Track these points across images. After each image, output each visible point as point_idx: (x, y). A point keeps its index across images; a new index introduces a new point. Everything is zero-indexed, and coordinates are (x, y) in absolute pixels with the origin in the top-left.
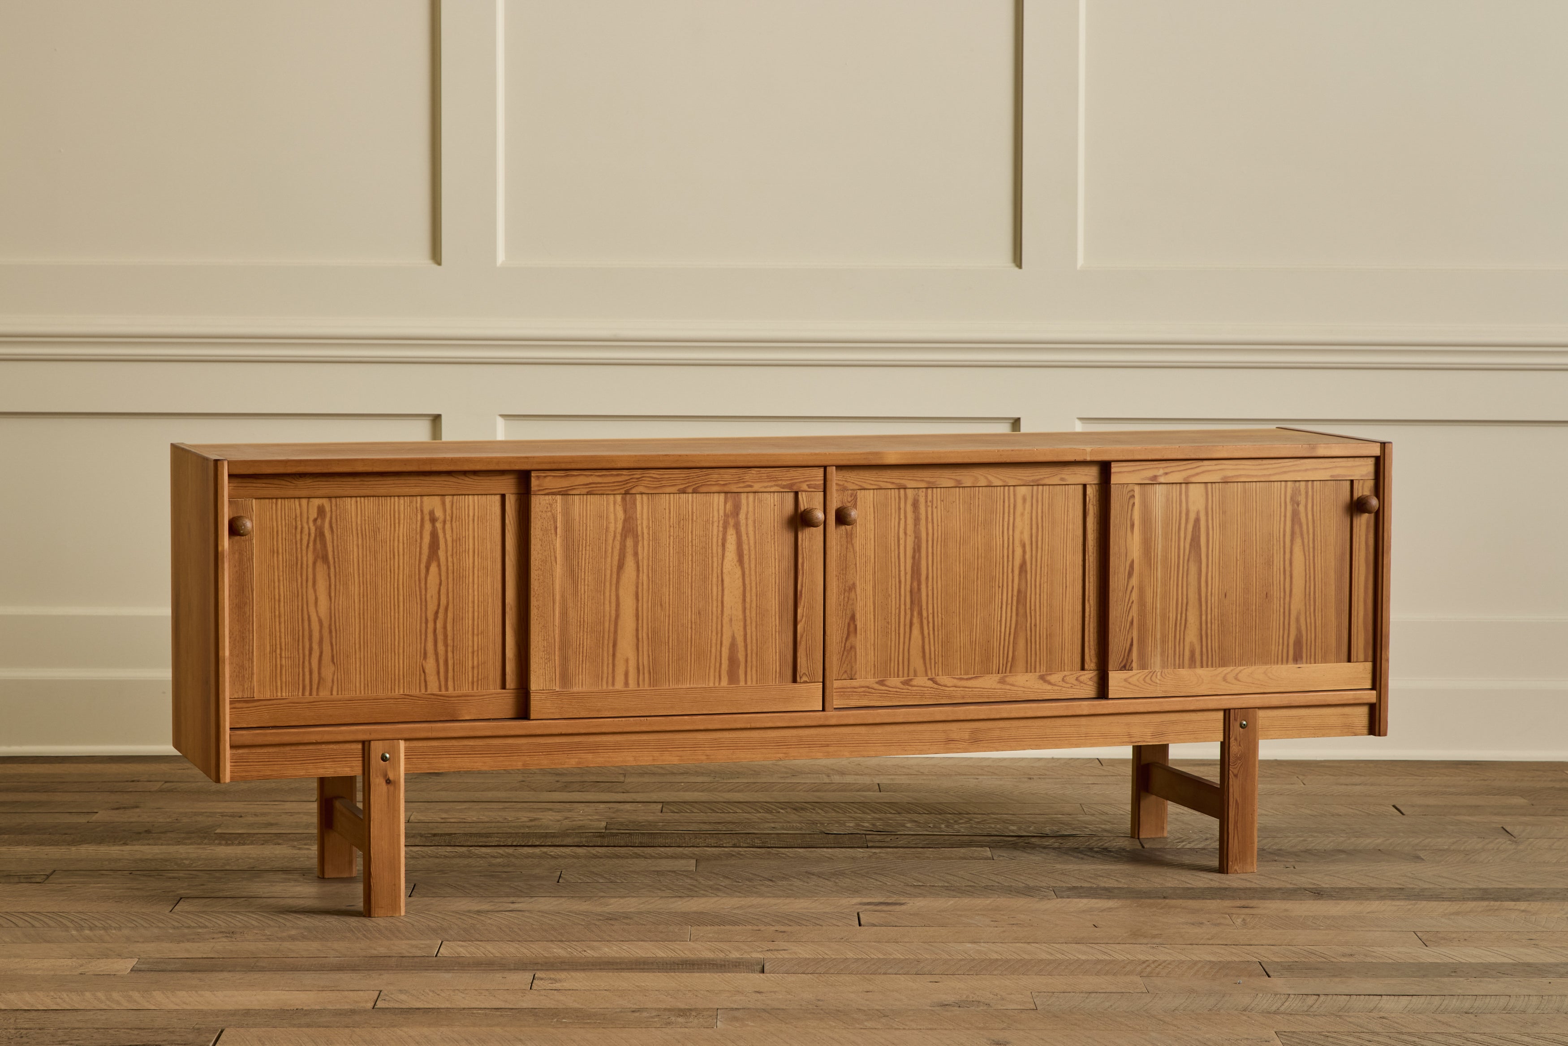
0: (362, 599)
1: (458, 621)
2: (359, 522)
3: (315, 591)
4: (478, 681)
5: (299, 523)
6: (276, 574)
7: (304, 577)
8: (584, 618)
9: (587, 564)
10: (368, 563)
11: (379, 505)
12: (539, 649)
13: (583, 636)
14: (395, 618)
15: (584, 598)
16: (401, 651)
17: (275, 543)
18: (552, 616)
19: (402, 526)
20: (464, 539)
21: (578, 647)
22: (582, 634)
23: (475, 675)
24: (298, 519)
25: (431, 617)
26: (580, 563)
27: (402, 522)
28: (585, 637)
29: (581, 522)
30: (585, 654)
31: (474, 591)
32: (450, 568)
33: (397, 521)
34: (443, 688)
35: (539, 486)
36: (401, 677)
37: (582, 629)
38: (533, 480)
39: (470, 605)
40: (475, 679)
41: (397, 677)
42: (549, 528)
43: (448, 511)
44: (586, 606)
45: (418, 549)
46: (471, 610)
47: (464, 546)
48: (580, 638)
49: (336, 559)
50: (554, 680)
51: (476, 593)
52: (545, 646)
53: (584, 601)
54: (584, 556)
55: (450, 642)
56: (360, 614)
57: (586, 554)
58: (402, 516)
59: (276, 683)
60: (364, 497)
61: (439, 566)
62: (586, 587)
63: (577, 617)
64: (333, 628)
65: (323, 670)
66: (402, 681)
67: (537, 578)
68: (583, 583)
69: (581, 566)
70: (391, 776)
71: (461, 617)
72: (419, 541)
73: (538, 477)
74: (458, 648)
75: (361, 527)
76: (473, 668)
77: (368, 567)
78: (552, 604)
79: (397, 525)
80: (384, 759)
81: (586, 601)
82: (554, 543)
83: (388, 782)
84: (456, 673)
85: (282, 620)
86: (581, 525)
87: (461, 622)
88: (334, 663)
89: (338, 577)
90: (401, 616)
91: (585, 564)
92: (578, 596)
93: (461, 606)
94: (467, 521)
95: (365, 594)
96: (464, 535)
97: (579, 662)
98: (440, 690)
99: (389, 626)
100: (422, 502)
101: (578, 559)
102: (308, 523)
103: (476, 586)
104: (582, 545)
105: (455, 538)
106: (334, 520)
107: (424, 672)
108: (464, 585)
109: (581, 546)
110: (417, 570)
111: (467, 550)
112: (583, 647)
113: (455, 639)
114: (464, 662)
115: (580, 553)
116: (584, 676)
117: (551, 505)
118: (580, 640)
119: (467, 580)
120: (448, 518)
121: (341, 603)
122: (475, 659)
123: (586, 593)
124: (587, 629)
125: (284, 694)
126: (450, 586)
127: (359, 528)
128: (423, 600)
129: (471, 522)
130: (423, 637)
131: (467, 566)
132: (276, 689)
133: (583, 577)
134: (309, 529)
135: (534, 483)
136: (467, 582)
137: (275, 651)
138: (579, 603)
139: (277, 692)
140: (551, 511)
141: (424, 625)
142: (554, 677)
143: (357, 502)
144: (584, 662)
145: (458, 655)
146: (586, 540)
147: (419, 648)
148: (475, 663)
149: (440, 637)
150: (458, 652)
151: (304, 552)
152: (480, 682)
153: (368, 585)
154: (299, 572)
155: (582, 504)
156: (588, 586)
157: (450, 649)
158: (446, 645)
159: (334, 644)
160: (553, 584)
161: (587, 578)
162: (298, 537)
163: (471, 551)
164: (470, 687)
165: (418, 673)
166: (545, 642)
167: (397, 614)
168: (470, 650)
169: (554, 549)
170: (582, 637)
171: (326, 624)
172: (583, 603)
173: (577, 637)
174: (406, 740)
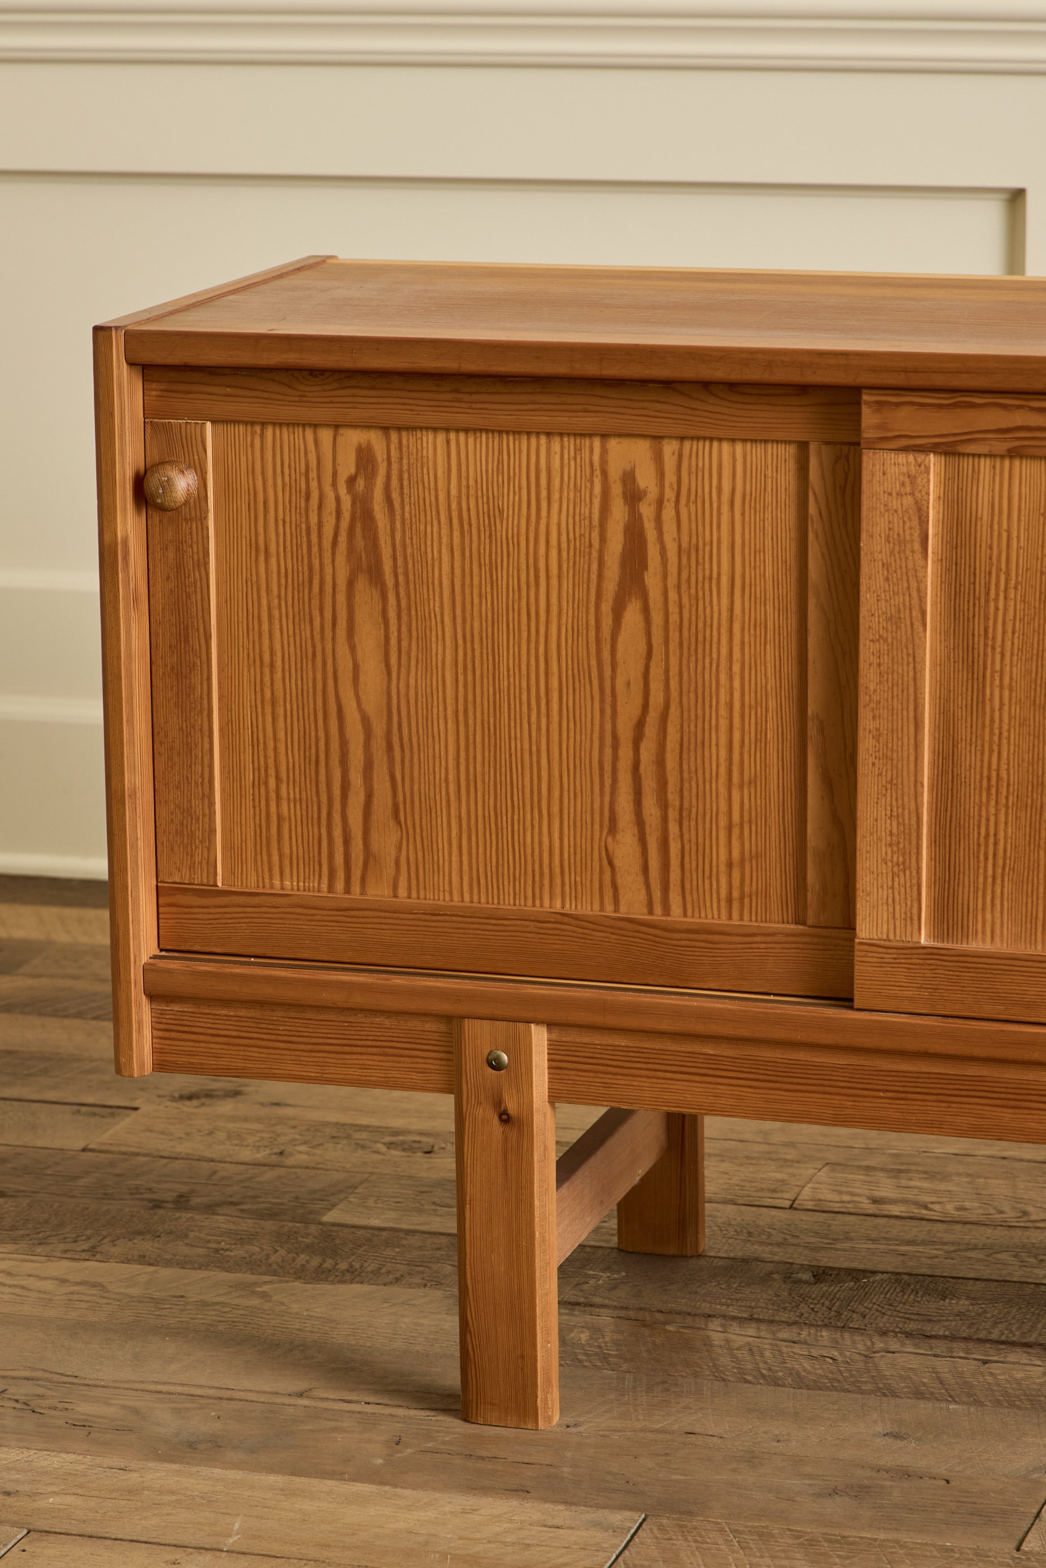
0: (461, 677)
1: (692, 747)
2: (454, 492)
3: (353, 649)
4: (742, 898)
5: (314, 484)
6: (264, 602)
7: (328, 615)
8: (998, 770)
9: (1010, 634)
10: (476, 591)
11: (500, 452)
12: (880, 839)
13: (996, 815)
14: (539, 728)
15: (1001, 720)
16: (556, 808)
17: (261, 530)
18: (912, 758)
19: (555, 506)
20: (708, 548)
21: (982, 840)
22: (992, 810)
23: (736, 883)
24: (313, 475)
25: (626, 734)
26: (990, 630)
27: (556, 496)
28: (1002, 818)
29: (996, 527)
30: (1000, 862)
31: (731, 678)
32: (674, 618)
33: (544, 494)
34: (658, 909)
35: (879, 427)
36: (557, 870)
37: (994, 797)
38: (865, 411)
39: (723, 712)
40: (736, 894)
41: (546, 870)
42: (908, 537)
43: (670, 477)
44: (1005, 741)
45: (595, 567)
46: (723, 723)
47: (707, 566)
48: (988, 820)
49: (401, 578)
50: (915, 918)
51: (737, 684)
52: (895, 831)
53: (1000, 728)
54: (1000, 613)
55: (673, 798)
56: (457, 712)
57: (1006, 609)
58: (556, 482)
59: (269, 856)
60: (466, 431)
61: (646, 610)
62: (1006, 693)
63: (982, 767)
64: (395, 740)
65: (374, 835)
66: (558, 881)
67: (876, 661)
68: (997, 682)
69: (994, 638)
70: (511, 1105)
71: (699, 740)
72: (596, 544)
73: (880, 404)
74: (693, 816)
75: (459, 503)
76: (730, 865)
77: (476, 600)
78: (912, 729)
79: (544, 504)
80: (495, 1065)
81: (1005, 727)
82: (920, 574)
83: (505, 1118)
84: (687, 874)
85: (280, 711)
86: (996, 534)
87: (699, 752)
88: (399, 823)
89: (405, 618)
90: (555, 726)
91: (1004, 632)
92: (984, 713)
93: (700, 712)
94: (715, 505)
95: (470, 666)
96: (707, 539)
97: (985, 878)
98: (651, 912)
99: (526, 746)
100: (604, 452)
101: (987, 618)
102: (334, 484)
103: (736, 668)
104: (997, 585)
105: (685, 545)
106: (395, 483)
107: (611, 863)
108: (707, 661)
109: (993, 587)
110: (592, 618)
111: (715, 575)
112: (996, 844)
113: (686, 793)
114: (707, 851)
115: (992, 604)
116: (998, 915)
117: (912, 478)
118: (988, 826)
119: (714, 650)
120: (669, 494)
121: (412, 682)
122: (736, 844)
123: (1006, 708)
124: (1007, 798)
125: (287, 883)
126: (674, 661)
127: (454, 506)
128: (608, 691)
129: (725, 508)
130: (608, 781)
131: (716, 615)
132: (270, 870)
133: (998, 667)
134: (338, 500)
135: (869, 418)
136: (715, 656)
137: (266, 783)
138: (987, 730)
139: (271, 878)
140: (912, 494)
141: (608, 751)
142: (915, 911)
143: (448, 442)
144: (999, 881)
145: (693, 832)
146: (1008, 574)
147: (597, 806)
148: (736, 854)
149: (649, 784)
150: (693, 823)
151: (327, 555)
152: (747, 901)
153: (477, 646)
154: (315, 602)
155: (997, 478)
156: (1011, 690)
157: (673, 814)
158: (664, 806)
159: (398, 776)
160: (915, 680)
161: (1008, 668)
162: (314, 518)
163: (725, 580)
164: (724, 912)
165: (596, 865)
166: (895, 823)
167: (544, 721)
168: (723, 822)
169: (919, 591)
170: (992, 819)
171: (379, 729)
172: (997, 731)
173: (980, 815)
174: (550, 1025)
